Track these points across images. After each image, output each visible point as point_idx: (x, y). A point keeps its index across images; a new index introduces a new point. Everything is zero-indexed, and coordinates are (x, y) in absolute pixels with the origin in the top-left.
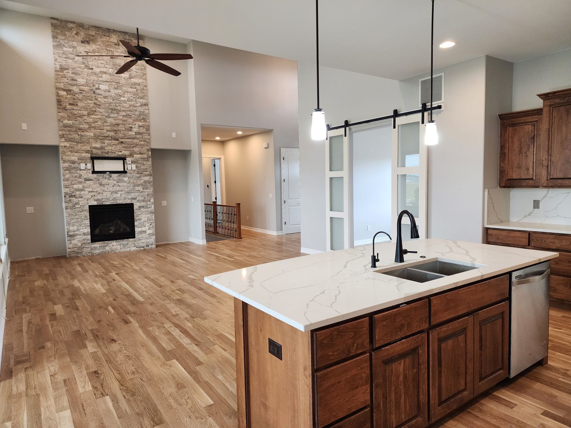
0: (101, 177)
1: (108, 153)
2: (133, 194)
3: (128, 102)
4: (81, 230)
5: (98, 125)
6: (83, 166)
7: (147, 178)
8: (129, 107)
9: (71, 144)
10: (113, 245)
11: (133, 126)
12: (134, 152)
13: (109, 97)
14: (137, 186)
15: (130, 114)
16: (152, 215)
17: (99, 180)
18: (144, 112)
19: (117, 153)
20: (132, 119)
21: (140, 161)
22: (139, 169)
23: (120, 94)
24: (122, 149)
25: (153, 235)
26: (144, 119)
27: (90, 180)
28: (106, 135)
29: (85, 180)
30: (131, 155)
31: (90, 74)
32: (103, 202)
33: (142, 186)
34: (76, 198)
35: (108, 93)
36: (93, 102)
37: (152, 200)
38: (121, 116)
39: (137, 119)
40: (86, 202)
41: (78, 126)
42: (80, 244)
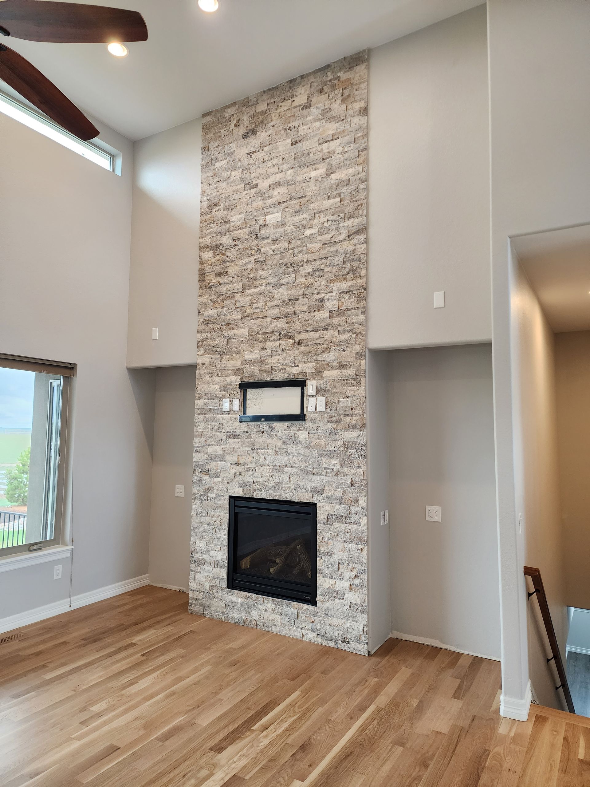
0: (255, 430)
1: (271, 371)
2: (315, 478)
3: (319, 238)
4: (212, 553)
5: (256, 308)
6: (226, 405)
7: (351, 436)
8: (322, 248)
9: (212, 358)
10: (266, 610)
11: (327, 296)
12: (326, 363)
13: (282, 238)
14: (327, 457)
15: (322, 267)
16: (362, 546)
17: (250, 437)
18: (354, 251)
19: (288, 369)
20: (325, 277)
21: (339, 388)
22: (335, 408)
23: (304, 222)
24: (300, 358)
25: (361, 611)
26: (353, 271)
27: (236, 436)
28: (270, 329)
29: (229, 437)
30: (318, 373)
31: (253, 198)
32: (255, 490)
33: (339, 456)
34: (210, 476)
35: (281, 230)
36: (252, 258)
37: (363, 502)
38: (301, 276)
39: (337, 274)
40: (223, 487)
41: (225, 317)
42: (207, 586)
